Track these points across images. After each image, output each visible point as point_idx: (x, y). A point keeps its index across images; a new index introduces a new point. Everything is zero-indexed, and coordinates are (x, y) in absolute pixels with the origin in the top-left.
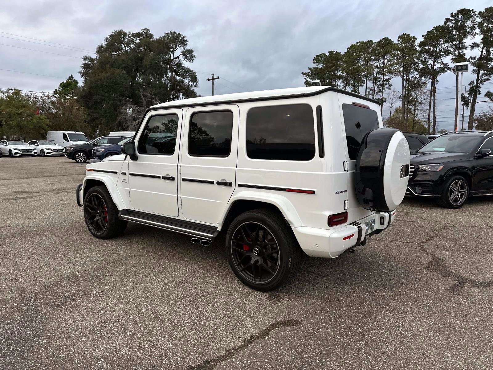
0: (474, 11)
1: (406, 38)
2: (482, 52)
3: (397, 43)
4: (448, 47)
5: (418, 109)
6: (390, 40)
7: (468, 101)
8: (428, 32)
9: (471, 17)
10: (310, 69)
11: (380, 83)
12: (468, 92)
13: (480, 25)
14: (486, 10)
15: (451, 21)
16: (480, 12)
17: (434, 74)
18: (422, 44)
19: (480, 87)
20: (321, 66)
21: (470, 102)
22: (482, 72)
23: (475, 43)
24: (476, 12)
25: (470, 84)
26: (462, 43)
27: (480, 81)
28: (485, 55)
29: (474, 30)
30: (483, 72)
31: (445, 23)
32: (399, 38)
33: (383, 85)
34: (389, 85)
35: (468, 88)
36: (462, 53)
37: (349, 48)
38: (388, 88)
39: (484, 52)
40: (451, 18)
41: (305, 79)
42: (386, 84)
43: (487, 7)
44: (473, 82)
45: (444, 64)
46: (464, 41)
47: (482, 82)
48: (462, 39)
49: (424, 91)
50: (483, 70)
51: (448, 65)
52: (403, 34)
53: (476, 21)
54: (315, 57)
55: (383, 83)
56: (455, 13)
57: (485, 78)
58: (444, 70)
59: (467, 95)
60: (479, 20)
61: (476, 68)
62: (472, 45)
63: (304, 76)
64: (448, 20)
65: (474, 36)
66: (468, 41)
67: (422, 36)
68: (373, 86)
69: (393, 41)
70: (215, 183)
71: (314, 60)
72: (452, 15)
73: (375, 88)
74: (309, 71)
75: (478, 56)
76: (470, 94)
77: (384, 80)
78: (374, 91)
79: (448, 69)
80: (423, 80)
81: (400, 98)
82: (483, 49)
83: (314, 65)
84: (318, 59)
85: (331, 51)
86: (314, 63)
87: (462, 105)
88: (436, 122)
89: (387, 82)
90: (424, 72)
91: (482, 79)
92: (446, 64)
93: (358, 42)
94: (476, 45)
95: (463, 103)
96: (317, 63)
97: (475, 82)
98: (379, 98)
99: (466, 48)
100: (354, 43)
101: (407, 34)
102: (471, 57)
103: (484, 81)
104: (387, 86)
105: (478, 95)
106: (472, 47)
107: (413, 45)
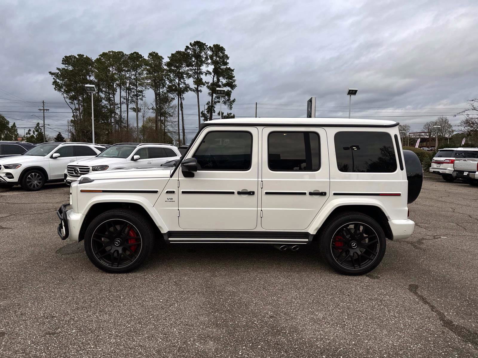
0: (206, 45)
1: (155, 56)
2: (213, 79)
3: (148, 59)
4: (188, 70)
5: (167, 121)
6: (141, 55)
7: (207, 118)
8: (172, 54)
9: (205, 49)
10: (58, 69)
11: (134, 94)
12: (207, 110)
13: (211, 57)
14: (214, 45)
15: (190, 49)
16: (210, 47)
17: (180, 92)
18: (168, 64)
19: (215, 107)
20: (70, 68)
21: (208, 118)
22: (214, 95)
23: (208, 71)
24: (207, 46)
25: (207, 104)
26: (200, 69)
27: (214, 102)
28: (216, 82)
29: (208, 60)
30: (216, 95)
31: (186, 50)
32: (149, 55)
33: (137, 96)
34: (143, 96)
35: (206, 107)
36: (200, 78)
37: (101, 55)
38: (140, 99)
39: (215, 79)
40: (190, 46)
41: (54, 79)
42: (140, 95)
43: (214, 44)
44: (209, 102)
45: (186, 84)
46: (201, 68)
47: (215, 103)
48: (200, 66)
49: (171, 105)
50: (215, 93)
51: (189, 86)
52: (153, 52)
53: (207, 53)
54: (64, 58)
55: (137, 94)
56: (193, 44)
57: (217, 100)
58: (187, 89)
59: (206, 112)
60: (210, 53)
61: (211, 91)
62: (206, 72)
63: (52, 76)
64: (187, 47)
65: (208, 65)
66: (204, 68)
67: (168, 57)
68: (126, 95)
69: (143, 57)
70: (308, 194)
71: (63, 61)
72: (191, 44)
73: (128, 98)
74: (58, 71)
75: (211, 81)
76: (208, 112)
77: (138, 92)
78: (127, 100)
79: (190, 89)
80: (171, 96)
81: (152, 109)
82: (214, 77)
83: (63, 66)
84: (67, 60)
85: (80, 55)
86: (63, 63)
87: (203, 120)
88: (185, 133)
89: (141, 94)
90: (171, 89)
91: (215, 101)
92: (188, 84)
93: (111, 51)
94: (208, 73)
95: (203, 118)
96: (66, 64)
97: (211, 102)
98: (134, 107)
99: (202, 74)
100: (107, 51)
101: (156, 53)
102: (206, 82)
103: (217, 103)
104: (141, 97)
105: (213, 113)
106: (206, 74)
107: (160, 64)
